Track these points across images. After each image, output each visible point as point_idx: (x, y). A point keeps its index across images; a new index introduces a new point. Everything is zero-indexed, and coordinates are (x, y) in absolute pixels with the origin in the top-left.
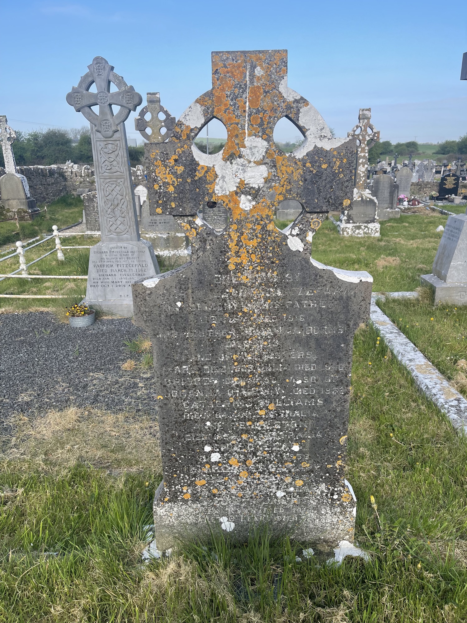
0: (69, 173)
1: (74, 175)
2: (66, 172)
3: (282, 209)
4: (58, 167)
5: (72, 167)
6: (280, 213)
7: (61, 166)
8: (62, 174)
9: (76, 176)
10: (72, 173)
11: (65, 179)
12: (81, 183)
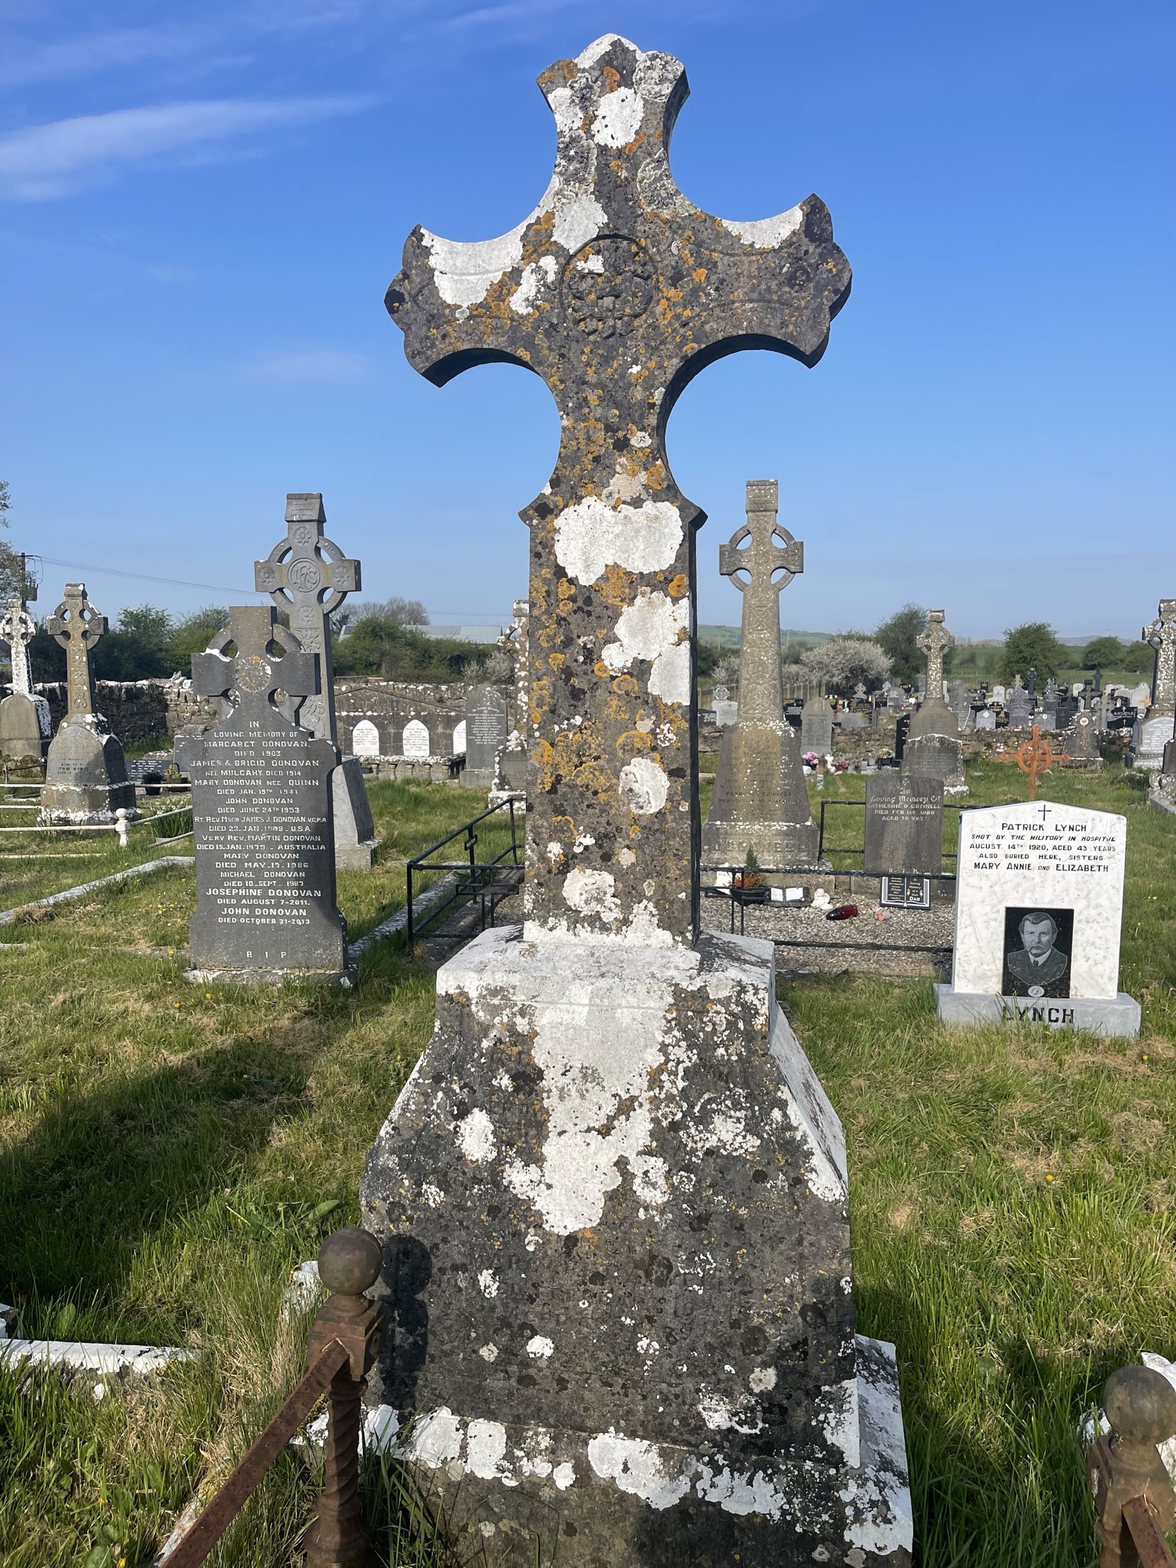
0: (173, 696)
1: (182, 699)
2: (168, 693)
3: (472, 767)
4: (151, 686)
5: (181, 683)
6: (465, 775)
7: (157, 682)
8: (159, 700)
9: (186, 701)
10: (179, 696)
11: (166, 707)
12: (193, 714)
